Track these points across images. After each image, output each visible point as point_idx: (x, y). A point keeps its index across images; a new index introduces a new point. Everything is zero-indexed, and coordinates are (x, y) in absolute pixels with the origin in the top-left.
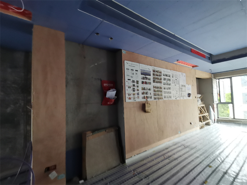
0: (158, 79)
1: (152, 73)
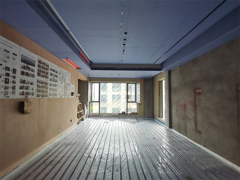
0: (44, 72)
1: (37, 63)
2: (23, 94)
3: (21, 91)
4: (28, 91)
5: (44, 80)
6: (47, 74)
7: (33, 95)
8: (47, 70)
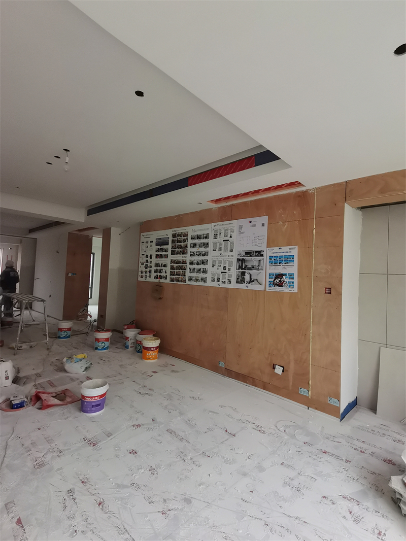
0: (180, 247)
1: (170, 240)
2: (157, 278)
3: (156, 274)
4: (162, 274)
5: (179, 257)
6: (186, 247)
7: (166, 278)
8: (185, 242)
